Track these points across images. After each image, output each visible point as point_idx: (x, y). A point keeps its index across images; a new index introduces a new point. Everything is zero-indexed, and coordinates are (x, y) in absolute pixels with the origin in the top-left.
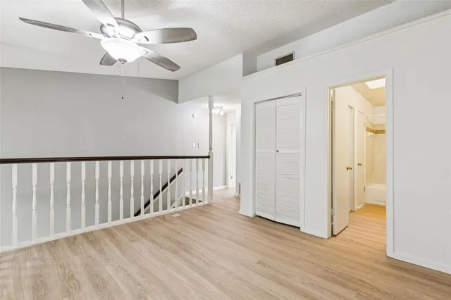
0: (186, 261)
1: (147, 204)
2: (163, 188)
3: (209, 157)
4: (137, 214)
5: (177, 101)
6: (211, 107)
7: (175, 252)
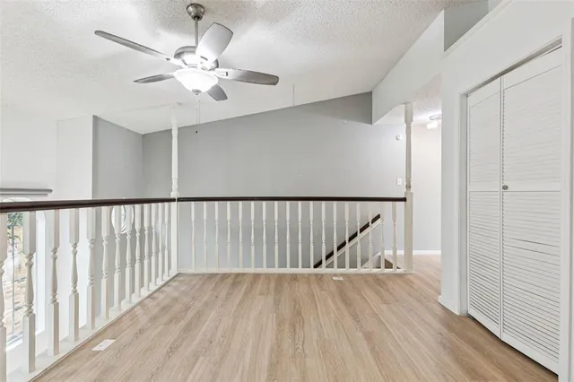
0: (277, 339)
1: (329, 255)
2: (350, 239)
3: (404, 200)
4: (318, 265)
5: (370, 122)
6: (408, 121)
7: (280, 323)
